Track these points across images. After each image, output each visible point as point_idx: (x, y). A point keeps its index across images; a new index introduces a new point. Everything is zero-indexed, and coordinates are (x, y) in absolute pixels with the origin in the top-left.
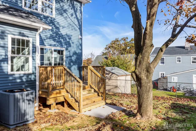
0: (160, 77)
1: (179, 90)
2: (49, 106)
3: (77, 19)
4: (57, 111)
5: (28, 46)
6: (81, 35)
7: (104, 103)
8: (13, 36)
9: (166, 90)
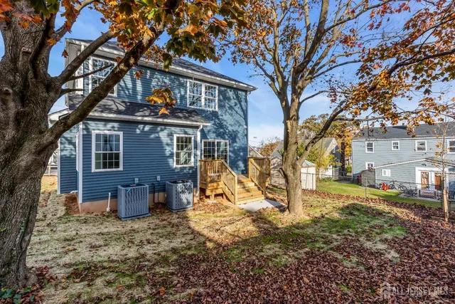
0: (367, 169)
1: (393, 187)
2: (208, 197)
3: (242, 108)
4: (215, 201)
5: (190, 142)
6: (247, 125)
7: (263, 198)
8: (178, 135)
9: (373, 187)
